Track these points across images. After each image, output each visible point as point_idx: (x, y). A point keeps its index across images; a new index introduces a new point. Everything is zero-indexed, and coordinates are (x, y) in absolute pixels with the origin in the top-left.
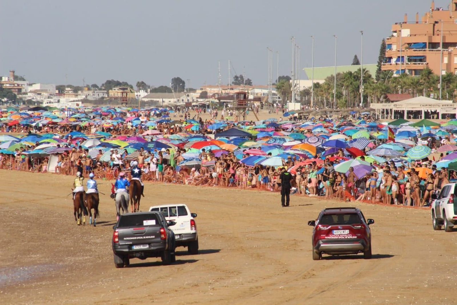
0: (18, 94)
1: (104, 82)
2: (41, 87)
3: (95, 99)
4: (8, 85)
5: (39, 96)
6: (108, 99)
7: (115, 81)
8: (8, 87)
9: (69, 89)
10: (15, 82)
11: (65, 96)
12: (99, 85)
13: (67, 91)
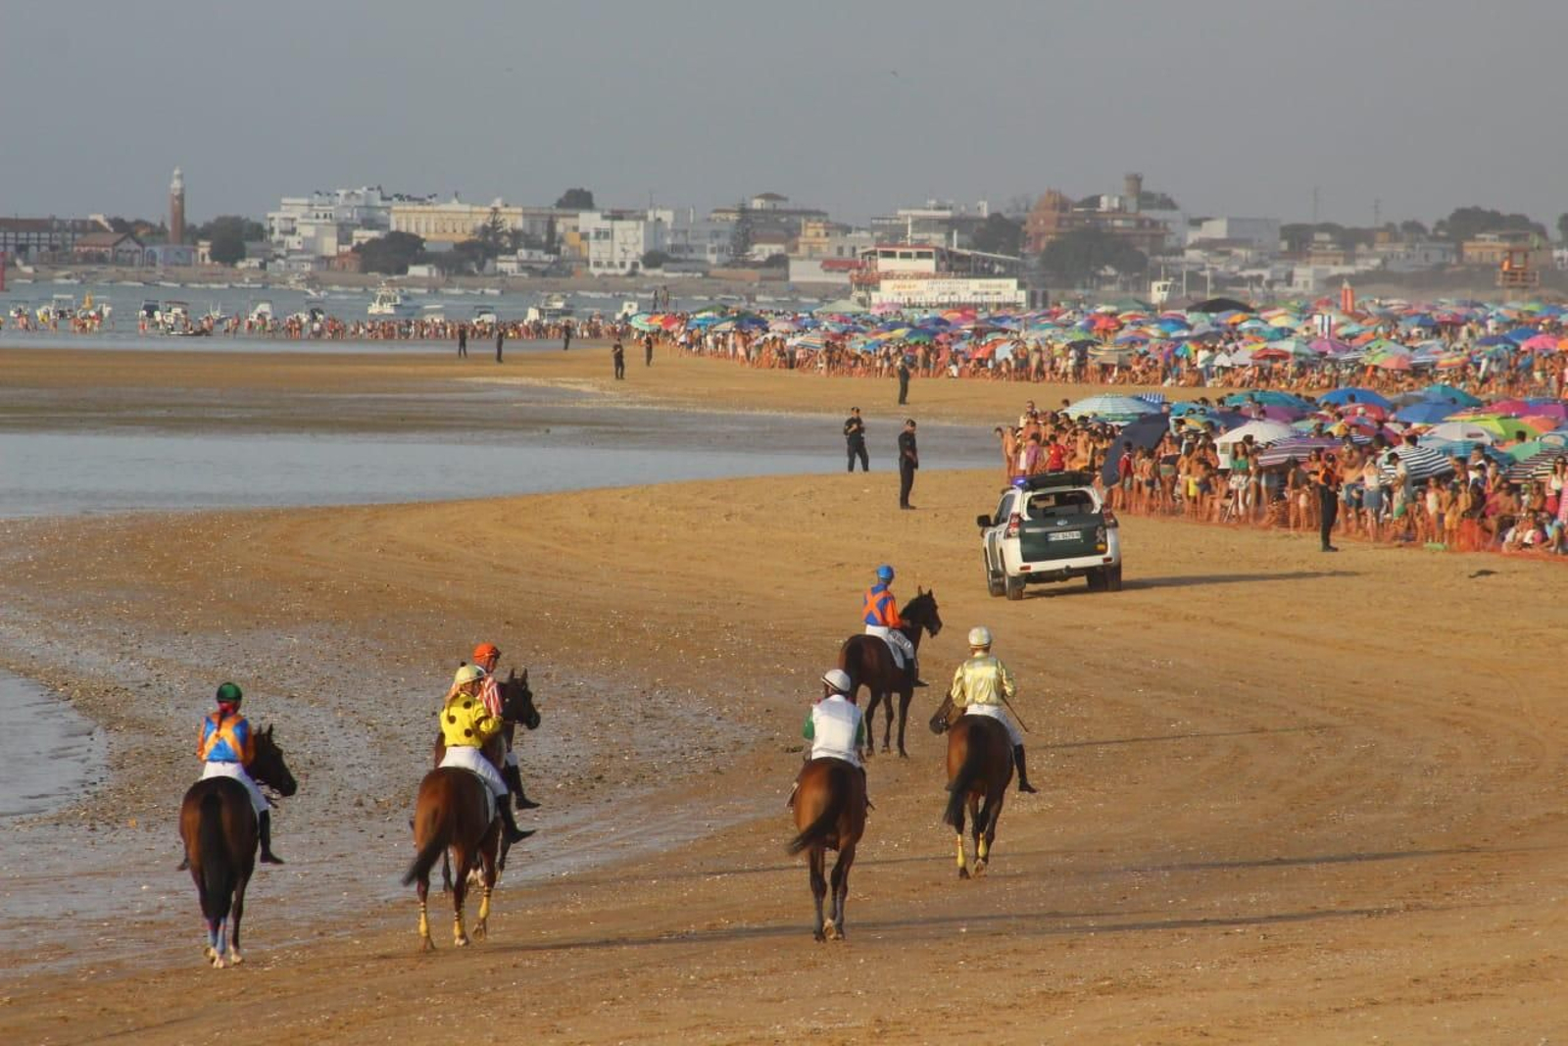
0: (1153, 253)
1: (1446, 214)
2: (1230, 230)
3: (1414, 270)
4: (1118, 223)
5: (1222, 259)
6: (1458, 269)
7: (1484, 213)
8: (1118, 228)
9: (1326, 237)
10: (1145, 213)
11: (1313, 259)
12: (1429, 225)
13: (1317, 242)
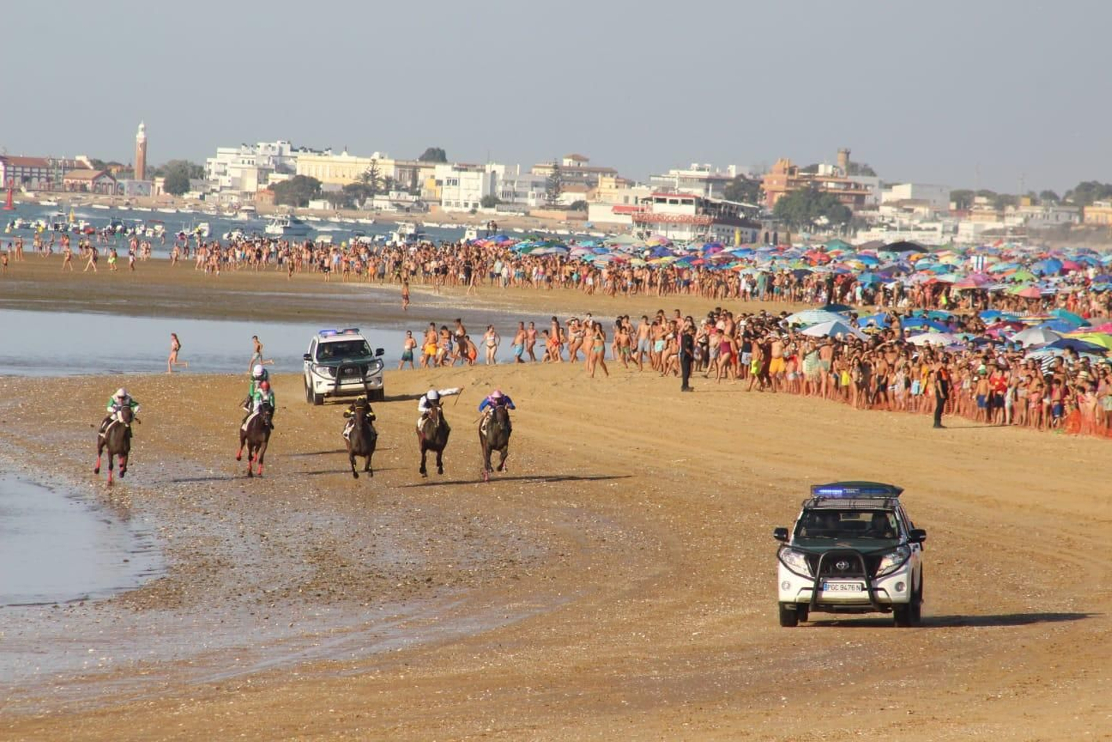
0: (857, 209)
1: (1073, 186)
2: (913, 193)
3: (1048, 227)
4: (831, 185)
5: (907, 214)
6: (1081, 227)
7: (1101, 185)
8: (831, 189)
9: (983, 200)
10: (851, 179)
11: (973, 217)
12: (1061, 194)
13: (977, 204)
